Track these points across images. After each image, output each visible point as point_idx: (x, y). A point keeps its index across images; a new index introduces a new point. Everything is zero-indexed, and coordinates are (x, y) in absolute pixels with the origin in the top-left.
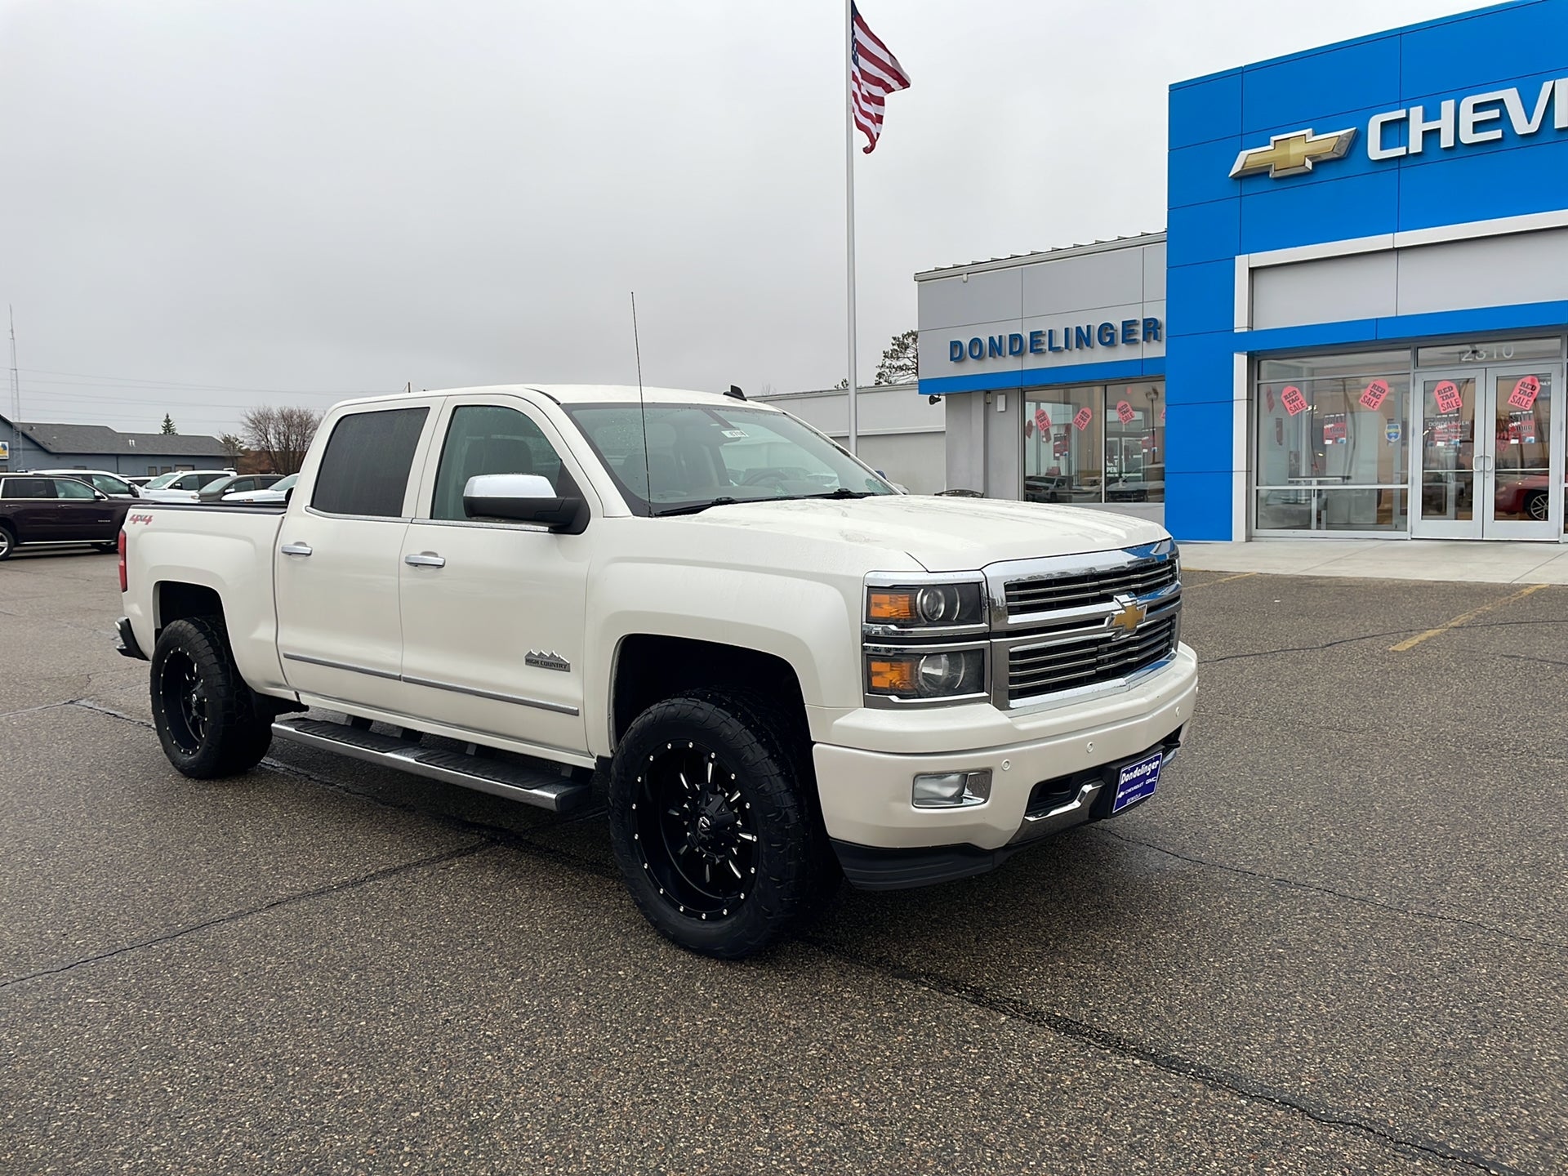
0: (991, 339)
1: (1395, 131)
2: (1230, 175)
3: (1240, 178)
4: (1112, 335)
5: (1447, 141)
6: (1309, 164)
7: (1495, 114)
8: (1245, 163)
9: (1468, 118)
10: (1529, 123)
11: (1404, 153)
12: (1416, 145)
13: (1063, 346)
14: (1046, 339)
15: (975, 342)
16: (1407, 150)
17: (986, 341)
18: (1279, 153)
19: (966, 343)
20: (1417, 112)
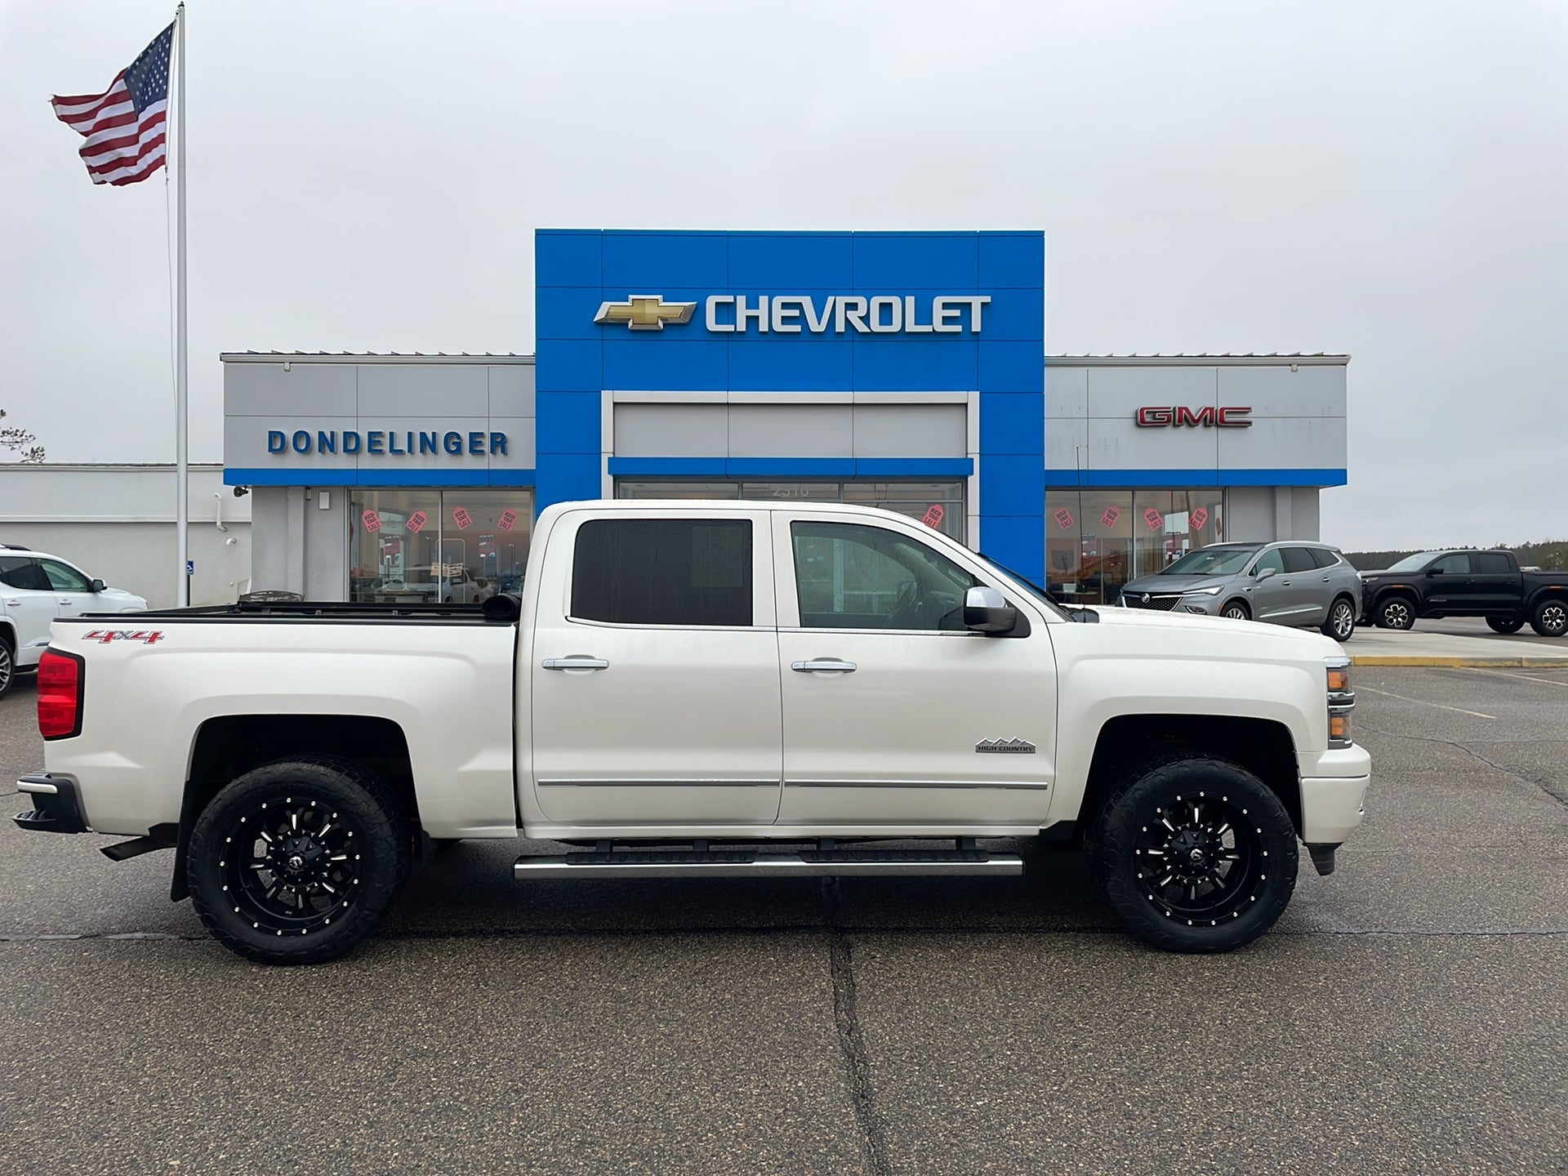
0: (321, 434)
1: (726, 311)
2: (595, 320)
3: (601, 324)
4: (459, 445)
5: (763, 327)
6: (661, 324)
7: (796, 313)
8: (608, 312)
9: (778, 313)
10: (819, 324)
11: (733, 330)
12: (742, 326)
13: (405, 449)
14: (386, 441)
15: (299, 435)
16: (735, 328)
17: (315, 437)
18: (636, 310)
19: (289, 436)
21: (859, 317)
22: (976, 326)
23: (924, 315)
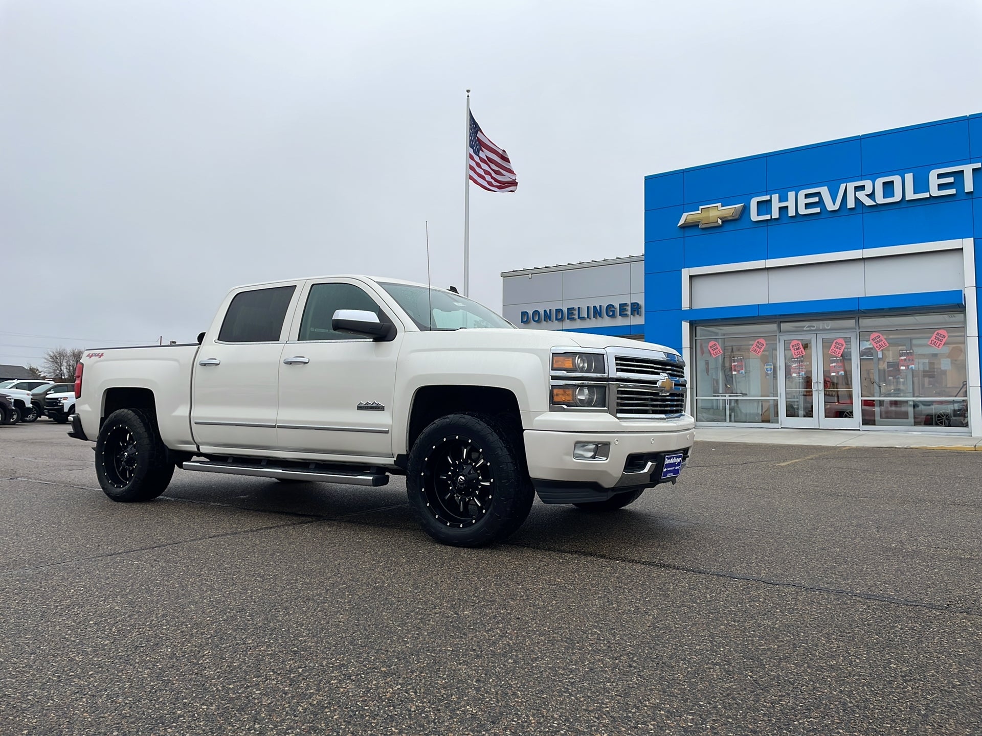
0: (545, 311)
1: (764, 206)
2: (679, 225)
3: (683, 227)
4: (613, 311)
5: (791, 212)
6: (720, 222)
7: (816, 199)
8: (686, 219)
9: (802, 201)
10: (834, 205)
11: (770, 218)
12: (776, 215)
13: (586, 316)
14: (576, 312)
15: (536, 313)
16: (771, 217)
17: (542, 313)
18: (704, 215)
19: (530, 313)
20: (775, 197)
21: (867, 195)
22: (969, 186)
23: (921, 184)
